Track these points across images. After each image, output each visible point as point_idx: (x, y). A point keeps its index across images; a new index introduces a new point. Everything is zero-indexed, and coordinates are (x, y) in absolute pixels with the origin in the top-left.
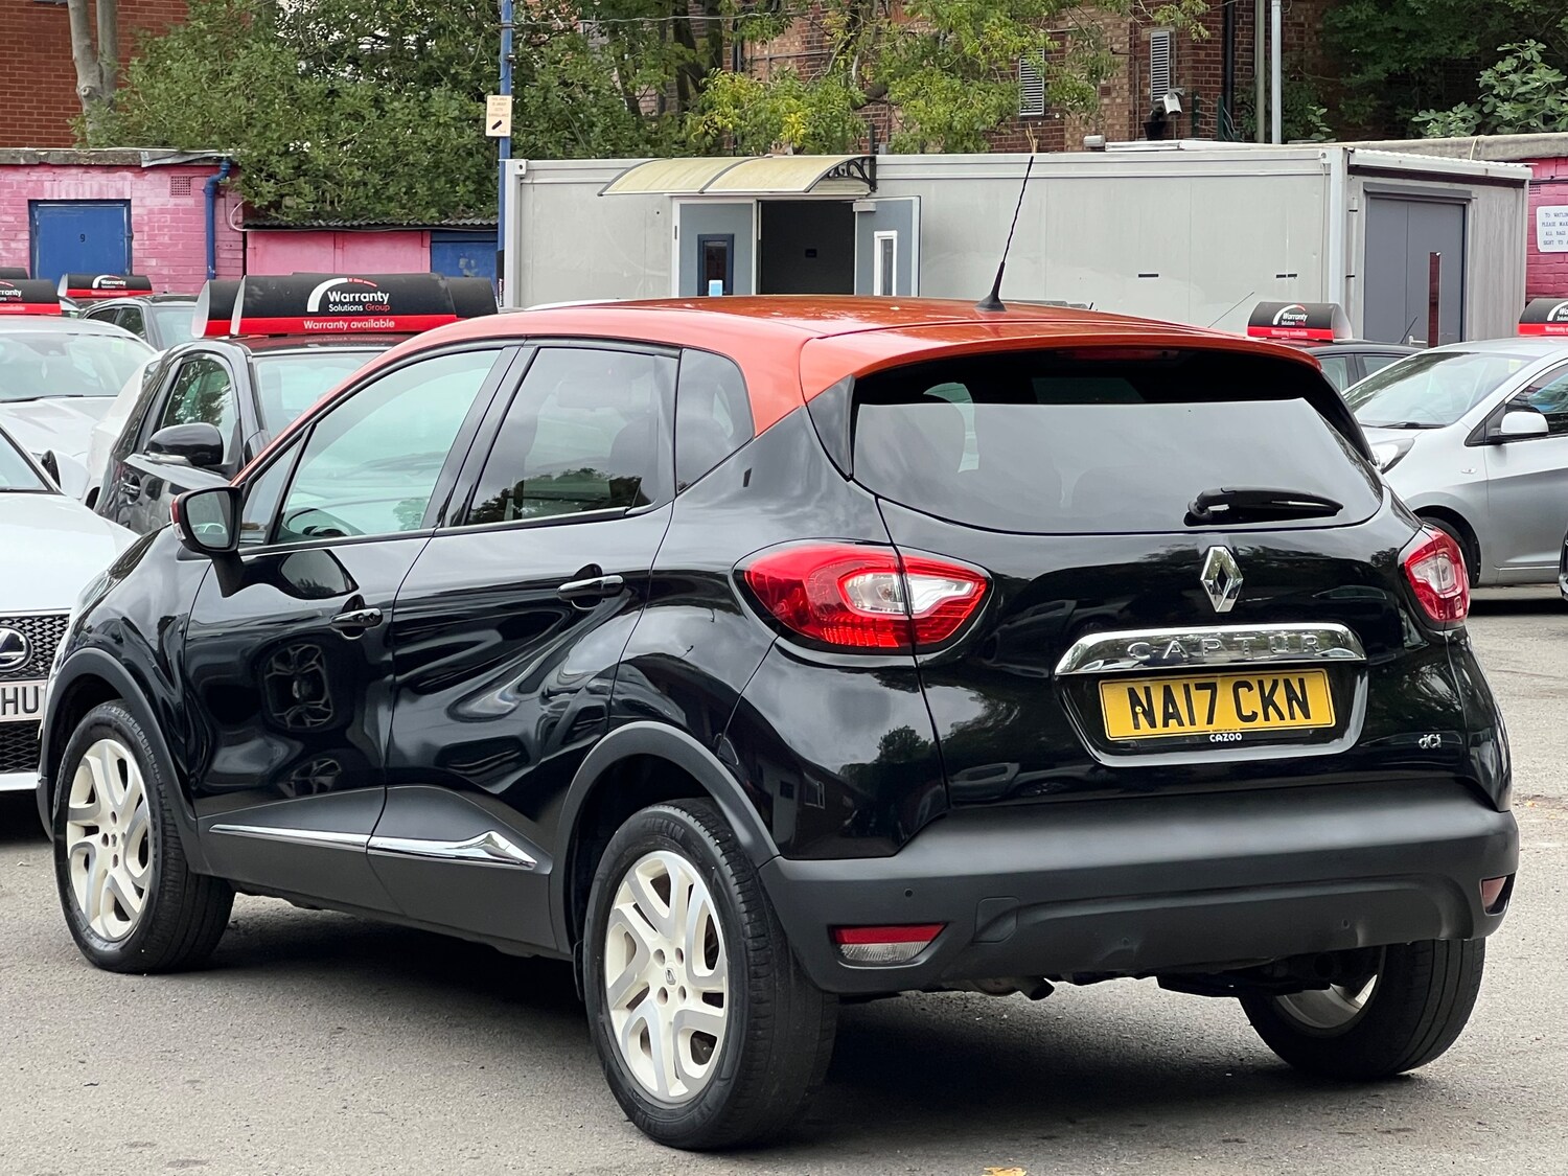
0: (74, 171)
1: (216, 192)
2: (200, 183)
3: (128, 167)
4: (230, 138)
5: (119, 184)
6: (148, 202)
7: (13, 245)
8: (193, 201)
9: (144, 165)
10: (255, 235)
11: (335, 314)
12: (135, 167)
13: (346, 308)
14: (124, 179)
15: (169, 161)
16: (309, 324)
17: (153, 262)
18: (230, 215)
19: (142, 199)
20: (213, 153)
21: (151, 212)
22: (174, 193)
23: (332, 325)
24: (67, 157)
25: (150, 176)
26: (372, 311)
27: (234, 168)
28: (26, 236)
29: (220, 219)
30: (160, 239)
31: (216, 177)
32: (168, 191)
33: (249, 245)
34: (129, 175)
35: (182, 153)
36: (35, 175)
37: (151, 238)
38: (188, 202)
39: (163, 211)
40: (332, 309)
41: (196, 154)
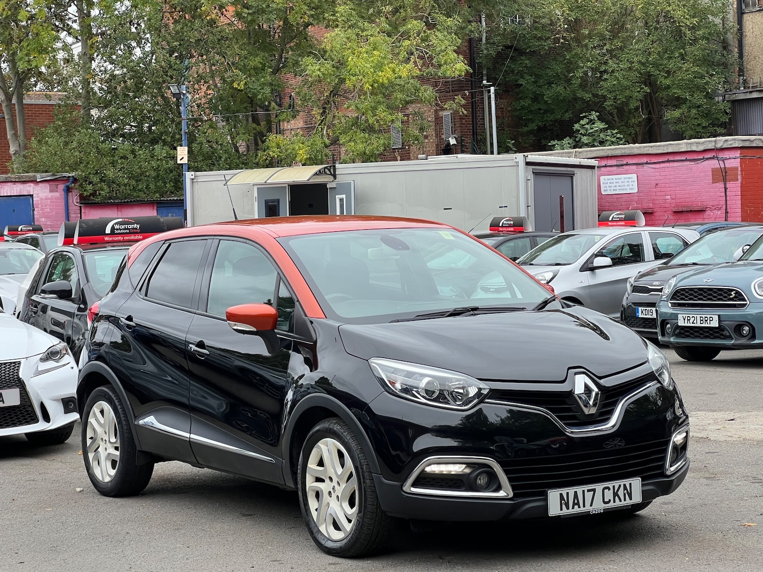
0: (9, 184)
1: (68, 190)
2: (62, 187)
3: (32, 181)
4: (73, 169)
5: (28, 188)
6: (40, 195)
8: (59, 194)
9: (38, 180)
10: (85, 207)
11: (117, 234)
12: (34, 181)
13: (122, 231)
14: (30, 186)
15: (48, 178)
16: (107, 239)
17: (43, 220)
18: (74, 199)
19: (38, 194)
20: (67, 175)
21: (41, 199)
22: (51, 191)
23: (116, 239)
24: (6, 178)
25: (41, 185)
27: (75, 180)
29: (70, 201)
30: (46, 210)
31: (68, 184)
32: (48, 190)
33: (83, 211)
34: (32, 184)
35: (54, 175)
37: (42, 209)
38: (57, 194)
39: (47, 199)
40: (116, 232)
41: (59, 175)
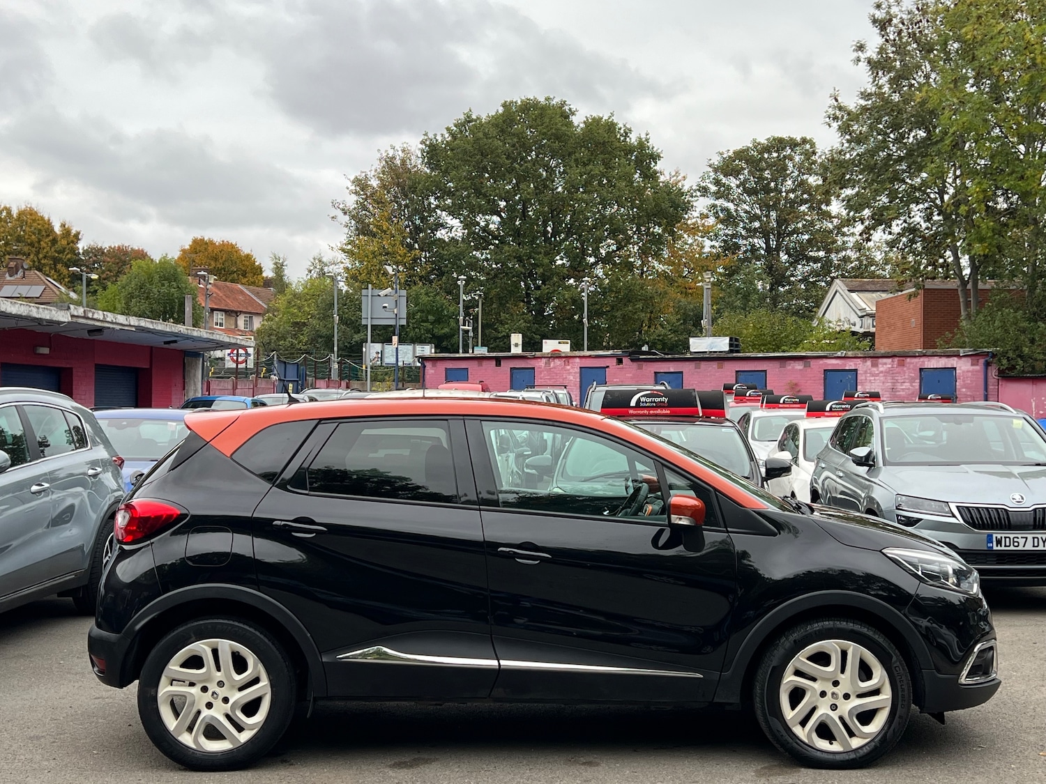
0: (936, 358)
1: (987, 364)
2: (982, 361)
3: (955, 356)
4: (995, 344)
5: (952, 362)
6: (962, 368)
7: (914, 384)
8: (979, 367)
9: (961, 355)
10: (1002, 379)
11: (642, 407)
12: (958, 356)
13: (648, 404)
14: (954, 360)
15: (970, 353)
16: (631, 411)
17: (964, 390)
18: (993, 372)
19: (960, 367)
20: (986, 350)
21: (963, 372)
22: (972, 365)
23: (641, 412)
24: (933, 353)
25: (963, 359)
26: (660, 406)
27: (994, 355)
28: (918, 381)
29: (989, 374)
30: (967, 382)
31: (987, 359)
32: (970, 364)
33: (1000, 383)
34: (956, 358)
35: (975, 350)
36: (922, 359)
37: (964, 381)
38: (977, 368)
39: (968, 371)
40: (641, 405)
41: (980, 350)
